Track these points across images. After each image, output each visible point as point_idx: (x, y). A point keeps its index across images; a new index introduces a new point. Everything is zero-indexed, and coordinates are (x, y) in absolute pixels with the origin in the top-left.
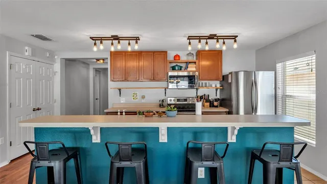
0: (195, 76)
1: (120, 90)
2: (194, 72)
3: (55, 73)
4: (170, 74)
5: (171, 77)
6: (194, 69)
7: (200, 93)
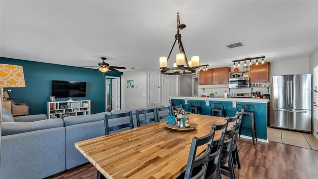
0: (246, 80)
1: (204, 89)
2: (247, 78)
3: (176, 82)
4: (230, 80)
5: (231, 81)
6: (248, 76)
7: (254, 91)
